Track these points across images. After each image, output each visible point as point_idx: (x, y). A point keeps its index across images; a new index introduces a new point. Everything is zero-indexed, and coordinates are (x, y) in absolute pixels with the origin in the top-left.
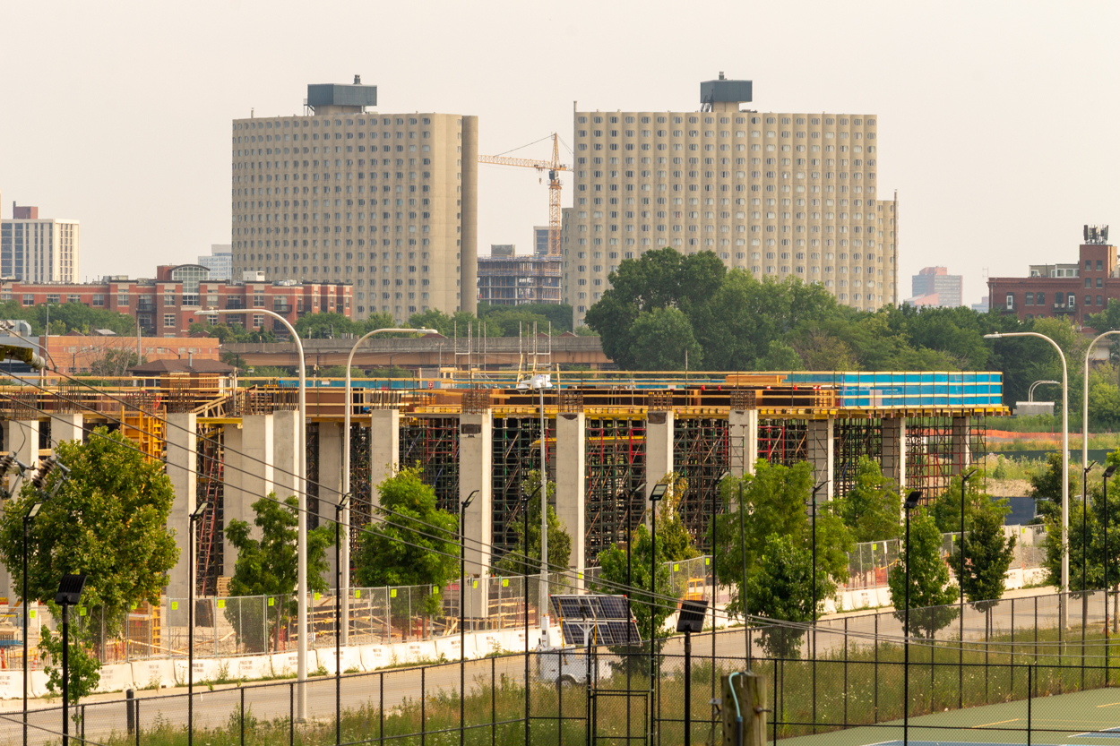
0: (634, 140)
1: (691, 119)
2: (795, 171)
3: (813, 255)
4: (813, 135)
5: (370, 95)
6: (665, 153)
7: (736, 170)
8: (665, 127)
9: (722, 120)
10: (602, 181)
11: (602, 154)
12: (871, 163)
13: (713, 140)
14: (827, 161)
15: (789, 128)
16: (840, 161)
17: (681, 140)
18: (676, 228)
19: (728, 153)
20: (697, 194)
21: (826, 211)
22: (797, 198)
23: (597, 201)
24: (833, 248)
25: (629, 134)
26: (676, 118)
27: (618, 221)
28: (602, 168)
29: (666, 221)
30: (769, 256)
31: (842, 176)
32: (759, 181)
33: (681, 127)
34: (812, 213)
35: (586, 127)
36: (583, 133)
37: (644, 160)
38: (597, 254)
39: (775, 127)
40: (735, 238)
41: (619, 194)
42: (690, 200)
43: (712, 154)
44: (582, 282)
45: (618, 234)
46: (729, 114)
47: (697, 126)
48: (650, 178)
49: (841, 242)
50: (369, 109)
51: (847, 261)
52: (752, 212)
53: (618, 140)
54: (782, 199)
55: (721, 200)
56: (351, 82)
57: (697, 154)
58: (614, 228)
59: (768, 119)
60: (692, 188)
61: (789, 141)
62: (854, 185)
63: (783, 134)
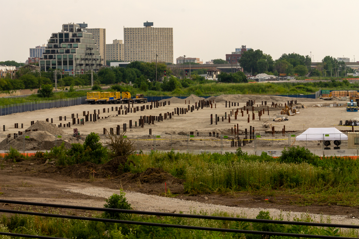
0: (134, 32)
1: (144, 29)
2: (160, 37)
3: (163, 51)
4: (163, 31)
5: (86, 25)
6: (140, 34)
7: (151, 37)
8: (140, 30)
9: (149, 29)
10: (129, 39)
11: (129, 35)
12: (172, 36)
13: (147, 32)
14: (165, 35)
15: (159, 30)
16: (167, 35)
17: (142, 32)
18: (142, 47)
19: (150, 34)
20: (145, 41)
21: (165, 44)
22: (161, 42)
23: (128, 43)
24: (167, 50)
25: (134, 31)
26: (141, 29)
27: (132, 46)
28: (129, 37)
29: (140, 46)
30: (157, 51)
31: (168, 38)
32: (155, 39)
33: (142, 30)
34: (163, 44)
35: (126, 30)
36: (126, 31)
37: (136, 36)
38: (129, 51)
39: (157, 30)
40: (151, 49)
41: (132, 41)
42: (144, 42)
43: (147, 34)
44: (126, 56)
45: (132, 48)
46: (150, 28)
47: (145, 30)
48: (137, 39)
49: (168, 49)
50: (86, 28)
51: (169, 52)
52: (154, 44)
53: (132, 32)
54: (158, 42)
55: (149, 42)
56: (83, 23)
57: (145, 35)
58: (131, 47)
59: (156, 28)
60: (144, 40)
61: (160, 32)
62: (170, 39)
63: (158, 31)
